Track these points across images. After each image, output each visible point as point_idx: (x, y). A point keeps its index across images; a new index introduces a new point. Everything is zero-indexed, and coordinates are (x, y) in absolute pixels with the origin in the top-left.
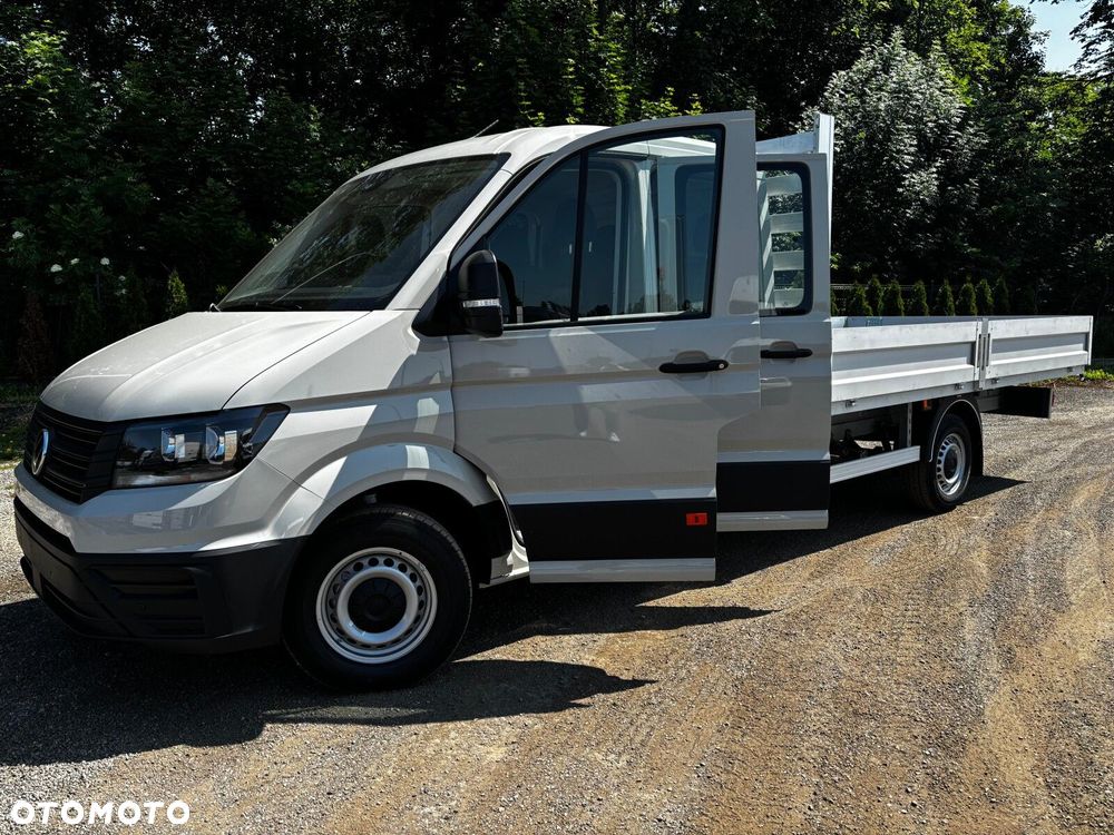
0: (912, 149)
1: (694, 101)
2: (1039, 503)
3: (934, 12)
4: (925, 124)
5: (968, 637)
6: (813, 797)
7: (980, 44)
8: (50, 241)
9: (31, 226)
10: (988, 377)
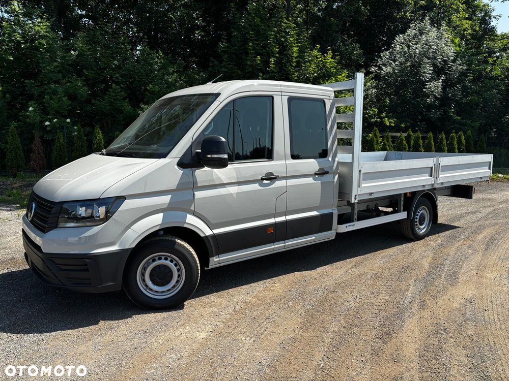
0: (430, 72)
1: (329, 50)
2: (462, 237)
3: (445, 6)
4: (437, 60)
5: (409, 295)
6: (323, 356)
7: (467, 21)
8: (44, 111)
9: (36, 105)
10: (439, 182)
